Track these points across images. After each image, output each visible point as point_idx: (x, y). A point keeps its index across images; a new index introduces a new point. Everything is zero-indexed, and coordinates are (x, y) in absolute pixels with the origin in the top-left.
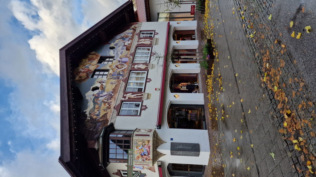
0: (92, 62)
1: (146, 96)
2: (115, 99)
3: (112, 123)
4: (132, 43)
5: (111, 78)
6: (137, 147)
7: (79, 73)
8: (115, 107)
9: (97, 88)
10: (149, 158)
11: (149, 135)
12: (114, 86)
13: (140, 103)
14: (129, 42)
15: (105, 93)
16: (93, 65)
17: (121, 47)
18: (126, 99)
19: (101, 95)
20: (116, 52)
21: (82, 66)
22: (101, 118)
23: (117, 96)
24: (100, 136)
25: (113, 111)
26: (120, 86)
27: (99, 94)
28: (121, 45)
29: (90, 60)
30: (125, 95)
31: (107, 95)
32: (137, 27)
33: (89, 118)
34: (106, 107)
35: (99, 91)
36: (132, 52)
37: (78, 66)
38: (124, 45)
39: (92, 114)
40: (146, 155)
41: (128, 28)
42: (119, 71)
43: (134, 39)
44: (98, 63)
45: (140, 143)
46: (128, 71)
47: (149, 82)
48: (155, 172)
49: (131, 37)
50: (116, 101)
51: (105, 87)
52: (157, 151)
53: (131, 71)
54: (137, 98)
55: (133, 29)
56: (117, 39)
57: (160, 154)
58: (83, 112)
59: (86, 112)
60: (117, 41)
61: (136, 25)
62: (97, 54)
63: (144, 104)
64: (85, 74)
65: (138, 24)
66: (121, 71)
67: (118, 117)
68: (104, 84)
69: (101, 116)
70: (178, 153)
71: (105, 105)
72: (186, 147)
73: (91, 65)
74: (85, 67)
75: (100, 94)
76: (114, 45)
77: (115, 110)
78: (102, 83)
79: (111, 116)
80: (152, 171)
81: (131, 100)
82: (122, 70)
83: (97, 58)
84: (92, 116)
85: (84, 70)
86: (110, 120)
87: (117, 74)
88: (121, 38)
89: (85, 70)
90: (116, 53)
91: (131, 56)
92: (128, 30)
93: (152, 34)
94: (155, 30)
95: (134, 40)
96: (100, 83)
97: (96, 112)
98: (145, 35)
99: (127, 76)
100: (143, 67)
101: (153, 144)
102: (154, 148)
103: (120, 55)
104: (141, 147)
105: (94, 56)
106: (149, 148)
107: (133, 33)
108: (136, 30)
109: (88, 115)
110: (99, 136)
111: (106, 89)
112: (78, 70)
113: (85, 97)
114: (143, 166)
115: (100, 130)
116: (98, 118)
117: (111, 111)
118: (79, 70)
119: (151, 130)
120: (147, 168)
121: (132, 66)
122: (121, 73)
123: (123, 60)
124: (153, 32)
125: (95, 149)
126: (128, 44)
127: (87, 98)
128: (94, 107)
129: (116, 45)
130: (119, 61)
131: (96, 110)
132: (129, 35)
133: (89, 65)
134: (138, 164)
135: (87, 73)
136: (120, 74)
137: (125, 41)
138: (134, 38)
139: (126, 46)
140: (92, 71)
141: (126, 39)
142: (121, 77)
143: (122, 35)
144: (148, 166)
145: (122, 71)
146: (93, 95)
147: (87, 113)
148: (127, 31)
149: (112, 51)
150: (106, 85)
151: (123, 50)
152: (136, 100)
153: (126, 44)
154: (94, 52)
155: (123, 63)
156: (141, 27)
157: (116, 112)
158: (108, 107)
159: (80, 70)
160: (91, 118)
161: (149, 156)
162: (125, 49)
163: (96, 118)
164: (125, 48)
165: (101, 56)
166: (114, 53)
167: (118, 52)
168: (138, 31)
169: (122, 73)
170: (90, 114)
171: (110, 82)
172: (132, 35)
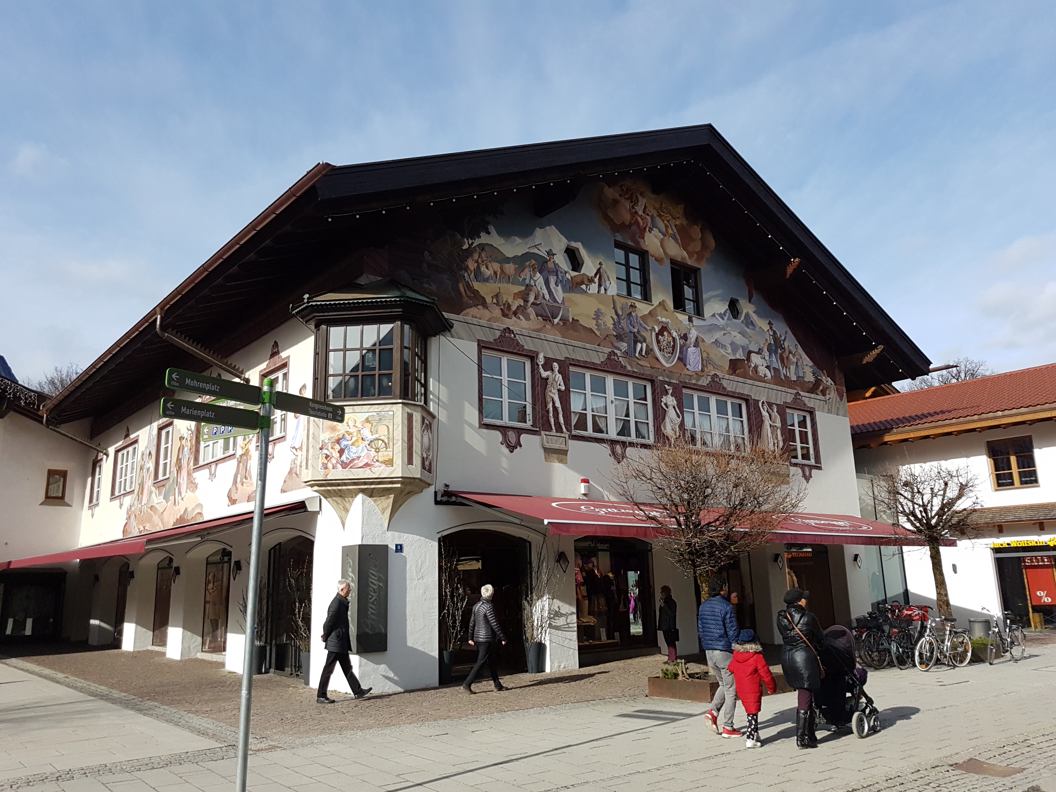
0: (677, 242)
1: (557, 444)
2: (538, 331)
3: (452, 327)
4: (762, 379)
5: (620, 312)
6: (367, 420)
7: (630, 199)
8: (511, 331)
9: (576, 263)
10: (330, 465)
11: (410, 461)
12: (591, 324)
13: (528, 424)
14: (762, 371)
15: (559, 294)
16: (662, 242)
17: (740, 340)
18: (541, 370)
19: (552, 280)
20: (721, 322)
21: (658, 206)
22: (469, 287)
23: (550, 337)
24: (403, 290)
25: (495, 325)
26: (588, 346)
27: (556, 271)
28: (750, 342)
29: (682, 230)
30: (556, 365)
31: (555, 301)
32: (828, 397)
33: (466, 247)
34: (510, 301)
35: (566, 273)
36: (725, 383)
37: (656, 190)
38: (750, 352)
39: (483, 255)
40: (340, 456)
41: (819, 364)
42: (648, 340)
43: (780, 388)
44: (673, 262)
45: (382, 432)
46: (648, 372)
47: (614, 453)
48: (283, 491)
49: (786, 376)
50: (534, 334)
51: (585, 292)
52: (354, 494)
53: (652, 382)
54: (548, 412)
55: (818, 382)
56: (770, 323)
57: (347, 505)
58: (489, 223)
59: (489, 233)
60: (763, 324)
61: (832, 394)
62: (708, 254)
63: (524, 438)
64: (627, 217)
65: (841, 400)
66: (647, 345)
67: (474, 346)
68: (594, 288)
69: (477, 285)
70: (351, 574)
71: (516, 295)
72: (373, 603)
73: (662, 237)
74: (652, 217)
75: (557, 275)
76: (747, 315)
77: (498, 334)
78: (596, 280)
79: (475, 321)
80: (285, 482)
81: (539, 388)
82: (652, 350)
83: (690, 254)
84: (476, 256)
85: (641, 213)
86: (460, 317)
87: (636, 330)
88: (776, 339)
89: (641, 216)
90: (716, 322)
91: (709, 379)
92: (811, 364)
93: (806, 456)
94: (820, 468)
95: (775, 387)
96: (598, 271)
97: (490, 266)
98: (797, 429)
99: (629, 368)
100: (669, 428)
101: (380, 481)
102: (365, 484)
103: (709, 339)
104: (371, 437)
105: (697, 246)
106: (367, 465)
107: (800, 383)
108: (813, 396)
109: (477, 242)
110: (404, 286)
111: (576, 297)
112: (641, 194)
113: (542, 227)
114: (304, 448)
115: (426, 285)
116: (469, 277)
117: (496, 320)
118: (640, 198)
119: (429, 471)
120: (294, 461)
121: (669, 384)
122: (639, 346)
123: (691, 350)
124: (812, 462)
125: (361, 275)
126: (756, 367)
127: (539, 232)
128: (508, 260)
129: (749, 322)
130: (685, 337)
131: (496, 266)
132: (793, 368)
133: (664, 229)
134: (308, 430)
135: (630, 225)
136: (636, 342)
137: (766, 354)
138: (783, 389)
139: (749, 358)
140: (641, 241)
141: (774, 359)
142: (624, 346)
143: (791, 343)
144: (304, 464)
145: (649, 351)
146: (550, 253)
147: (484, 239)
148: (807, 360)
149: (723, 307)
150: (591, 295)
151: (729, 351)
152: (538, 408)
153: (755, 359)
154: (712, 243)
155: (681, 352)
156: (829, 411)
157: (490, 337)
158: (509, 307)
159: (642, 202)
160: (469, 253)
161: (339, 466)
162: (734, 354)
163: (466, 269)
164: (740, 355)
165: (700, 269)
166: (714, 315)
167: (723, 329)
168: (810, 400)
169: (641, 350)
170: (482, 247)
171: (603, 309)
172: (794, 378)
